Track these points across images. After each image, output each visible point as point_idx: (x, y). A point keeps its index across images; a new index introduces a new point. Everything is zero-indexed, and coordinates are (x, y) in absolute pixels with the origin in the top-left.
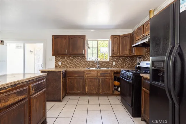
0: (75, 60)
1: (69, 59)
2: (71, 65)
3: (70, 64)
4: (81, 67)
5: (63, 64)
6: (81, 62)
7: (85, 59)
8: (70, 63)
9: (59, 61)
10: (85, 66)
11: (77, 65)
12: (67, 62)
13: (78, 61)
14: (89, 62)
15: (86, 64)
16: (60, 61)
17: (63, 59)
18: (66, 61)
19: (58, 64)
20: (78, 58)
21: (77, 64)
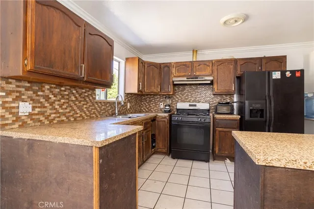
0: (74, 99)
1: (59, 93)
2: (64, 114)
3: (61, 111)
4: (87, 116)
5: (37, 110)
6: (86, 105)
7: (94, 97)
8: (61, 106)
9: (18, 99)
10: (94, 113)
11: (78, 112)
12: (52, 104)
13: (80, 99)
14: (100, 103)
15: (95, 109)
16: (23, 101)
17: (35, 92)
18: (47, 98)
19: (16, 115)
20: (80, 91)
21: (79, 108)
